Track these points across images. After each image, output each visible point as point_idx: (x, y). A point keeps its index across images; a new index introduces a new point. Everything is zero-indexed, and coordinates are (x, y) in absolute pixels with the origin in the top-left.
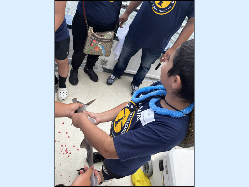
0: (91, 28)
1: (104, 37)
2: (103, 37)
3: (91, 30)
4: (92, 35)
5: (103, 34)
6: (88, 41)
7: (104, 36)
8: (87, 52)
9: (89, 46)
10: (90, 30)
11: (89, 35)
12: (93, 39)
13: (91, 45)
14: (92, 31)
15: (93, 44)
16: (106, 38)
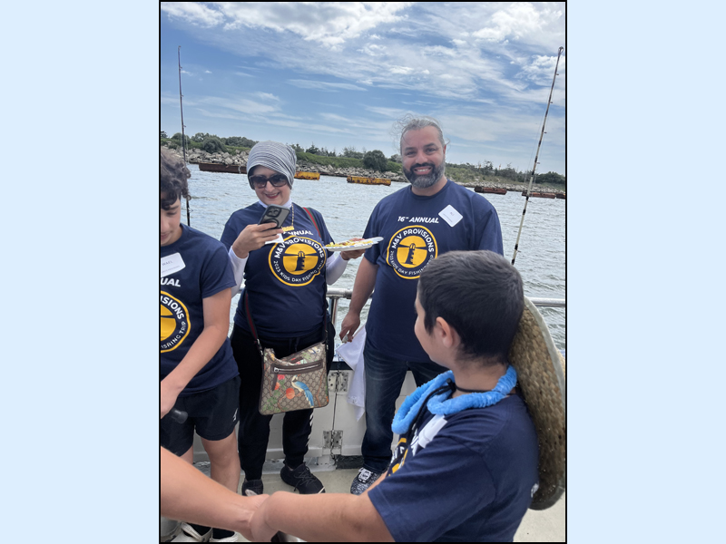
0: (268, 350)
1: (302, 362)
2: (298, 363)
3: (269, 355)
4: (274, 365)
5: (298, 356)
6: (266, 382)
7: (301, 358)
8: (269, 408)
9: (271, 391)
10: (269, 357)
11: (268, 367)
12: (277, 374)
13: (273, 389)
14: (273, 356)
15: (278, 384)
16: (306, 362)
